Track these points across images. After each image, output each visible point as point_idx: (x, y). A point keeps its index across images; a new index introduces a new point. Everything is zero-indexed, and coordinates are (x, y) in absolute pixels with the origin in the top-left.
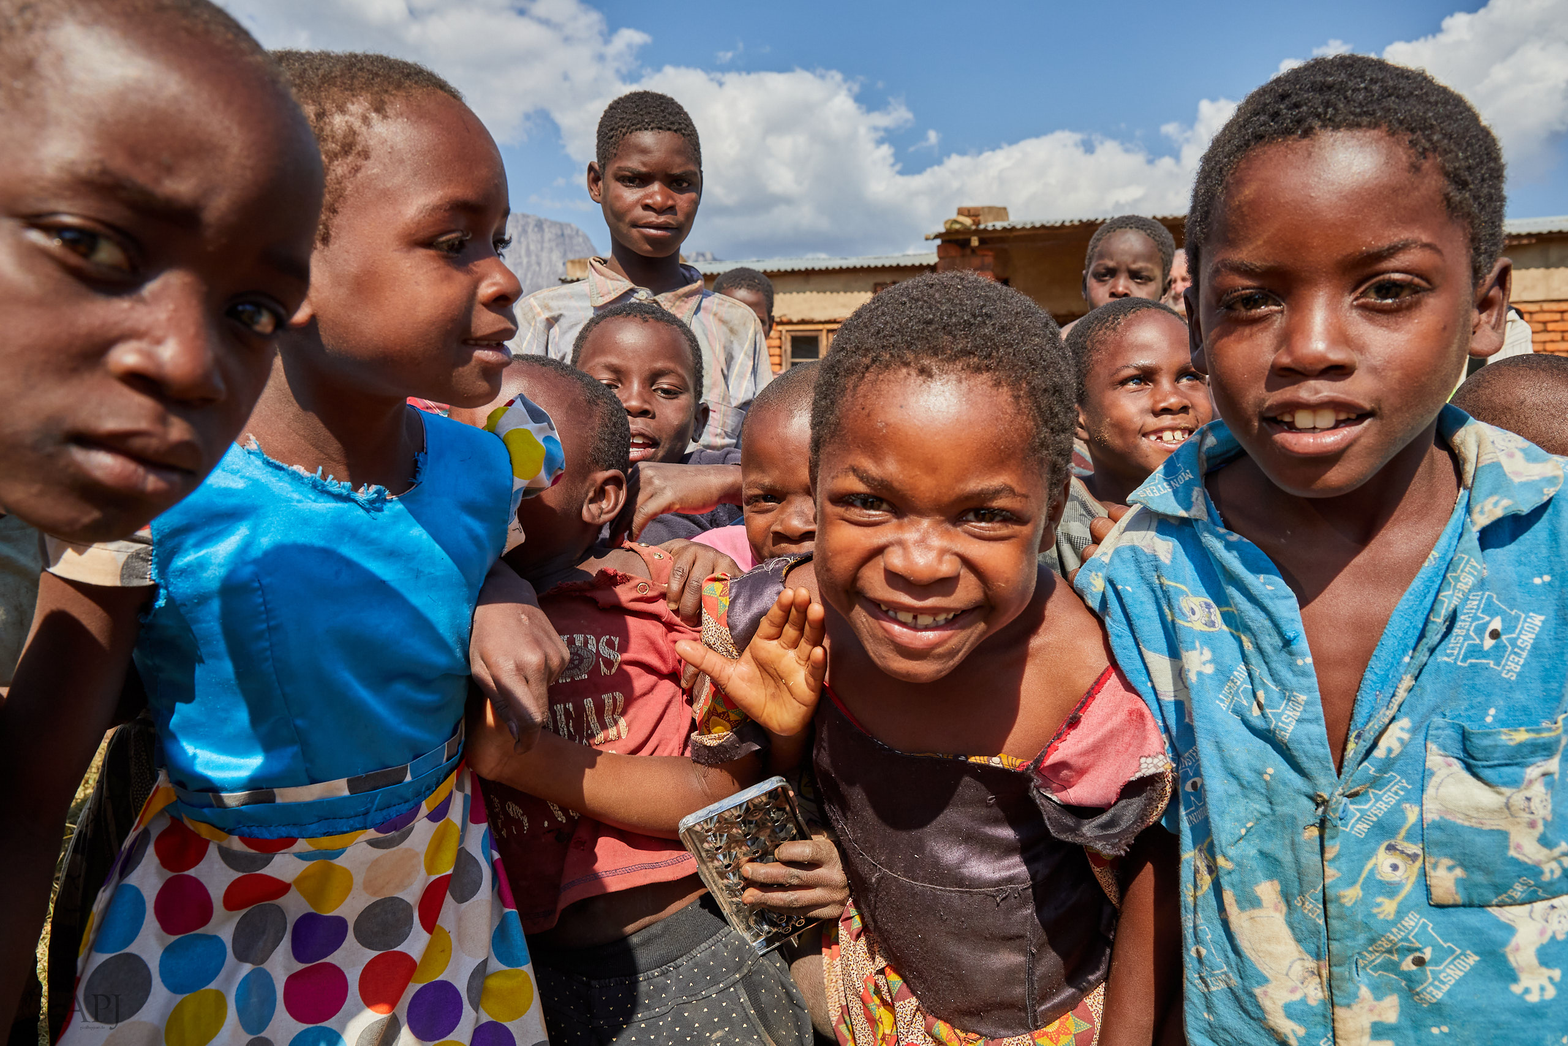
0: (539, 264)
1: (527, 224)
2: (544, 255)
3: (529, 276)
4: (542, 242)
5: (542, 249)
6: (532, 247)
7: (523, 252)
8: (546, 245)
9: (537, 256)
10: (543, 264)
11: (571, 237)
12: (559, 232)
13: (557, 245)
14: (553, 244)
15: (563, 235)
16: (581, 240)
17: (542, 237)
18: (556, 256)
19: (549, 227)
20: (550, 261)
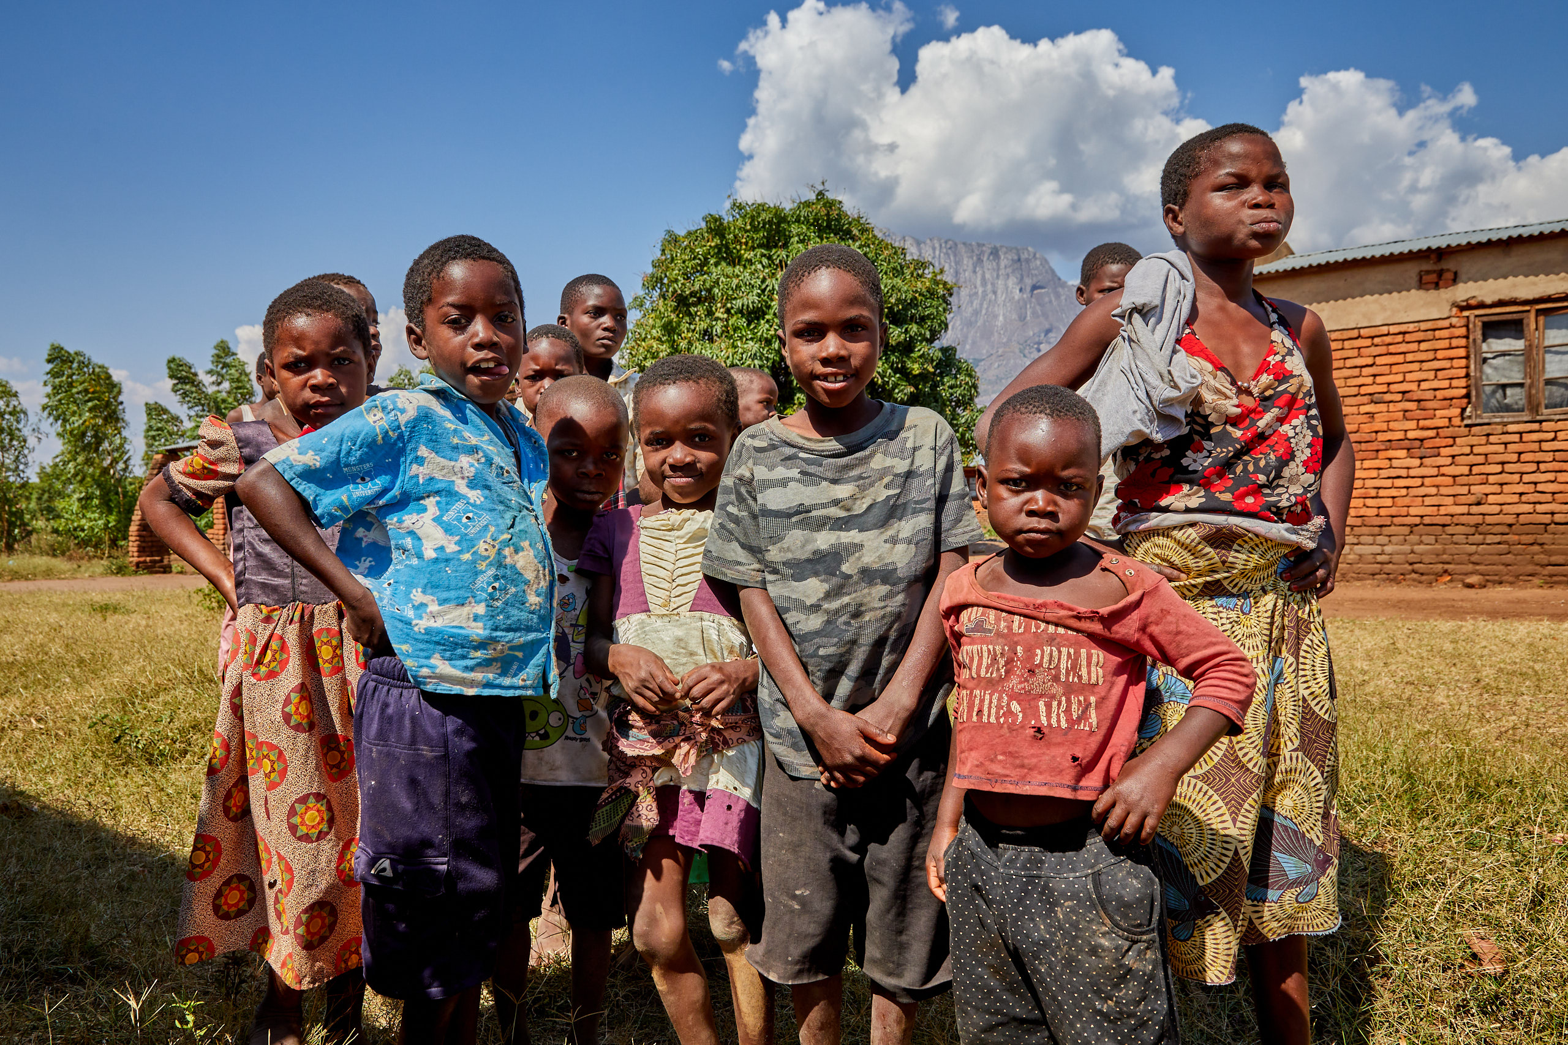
0: (995, 293)
1: (983, 252)
2: (1000, 283)
3: (985, 306)
4: (998, 269)
5: (998, 277)
6: (988, 276)
7: (979, 283)
8: (1002, 272)
9: (993, 284)
10: (999, 292)
11: (1028, 261)
12: (1016, 258)
13: (1013, 271)
14: (1009, 270)
15: (1019, 260)
16: (1038, 263)
17: (998, 264)
18: (1012, 282)
19: (1005, 253)
20: (1007, 288)
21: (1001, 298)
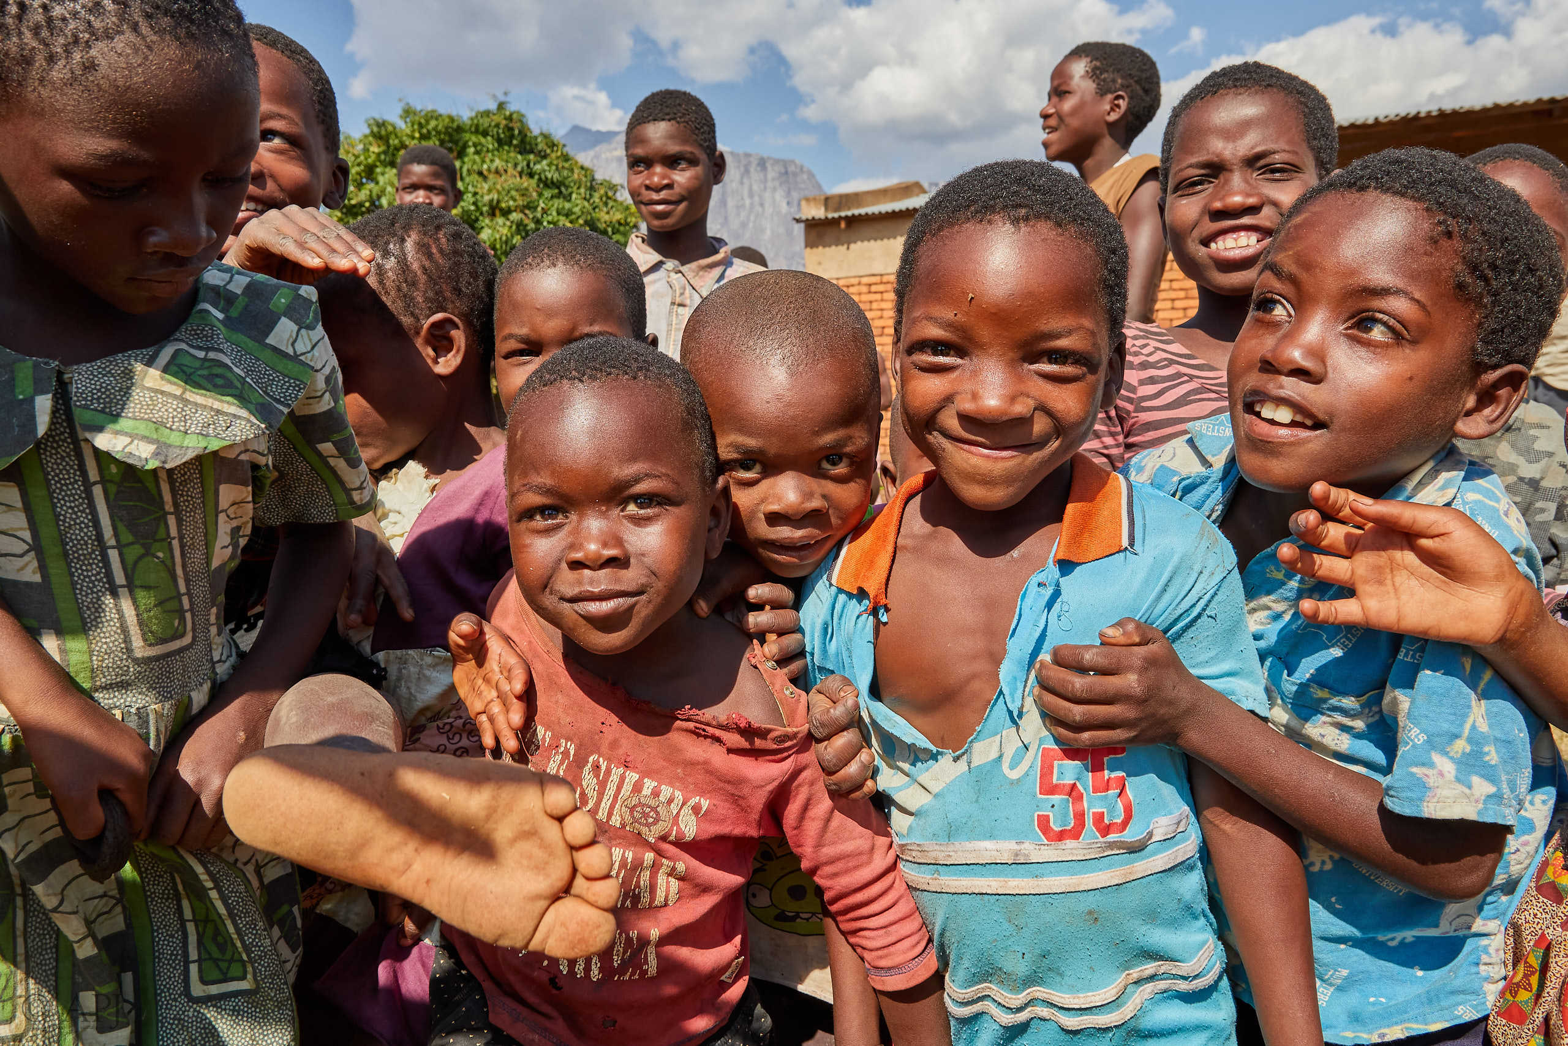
0: (762, 205)
1: (750, 163)
2: (768, 195)
3: (752, 218)
4: (765, 181)
5: (765, 189)
6: (755, 187)
7: (746, 194)
8: (770, 184)
9: (760, 197)
10: (767, 205)
11: (795, 174)
12: (783, 170)
13: (780, 185)
14: (777, 183)
15: (786, 173)
16: (805, 176)
17: (765, 177)
18: (779, 196)
19: (773, 165)
20: (774, 201)
21: (769, 210)
